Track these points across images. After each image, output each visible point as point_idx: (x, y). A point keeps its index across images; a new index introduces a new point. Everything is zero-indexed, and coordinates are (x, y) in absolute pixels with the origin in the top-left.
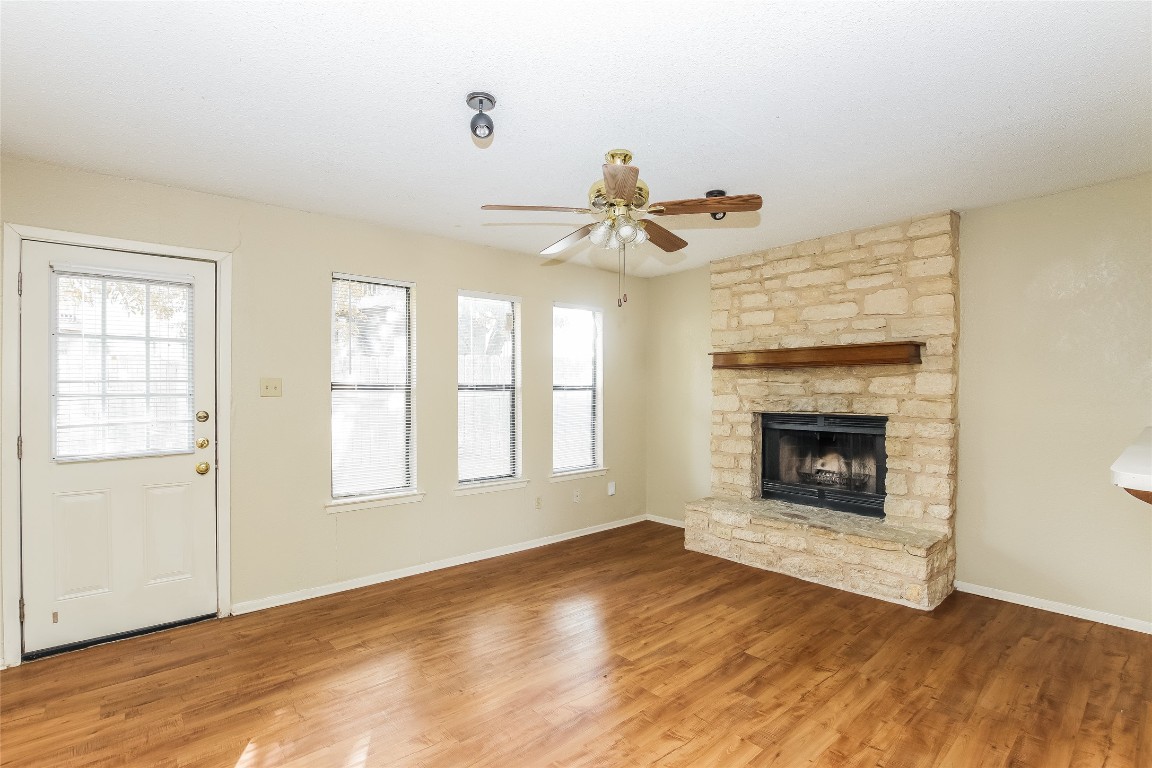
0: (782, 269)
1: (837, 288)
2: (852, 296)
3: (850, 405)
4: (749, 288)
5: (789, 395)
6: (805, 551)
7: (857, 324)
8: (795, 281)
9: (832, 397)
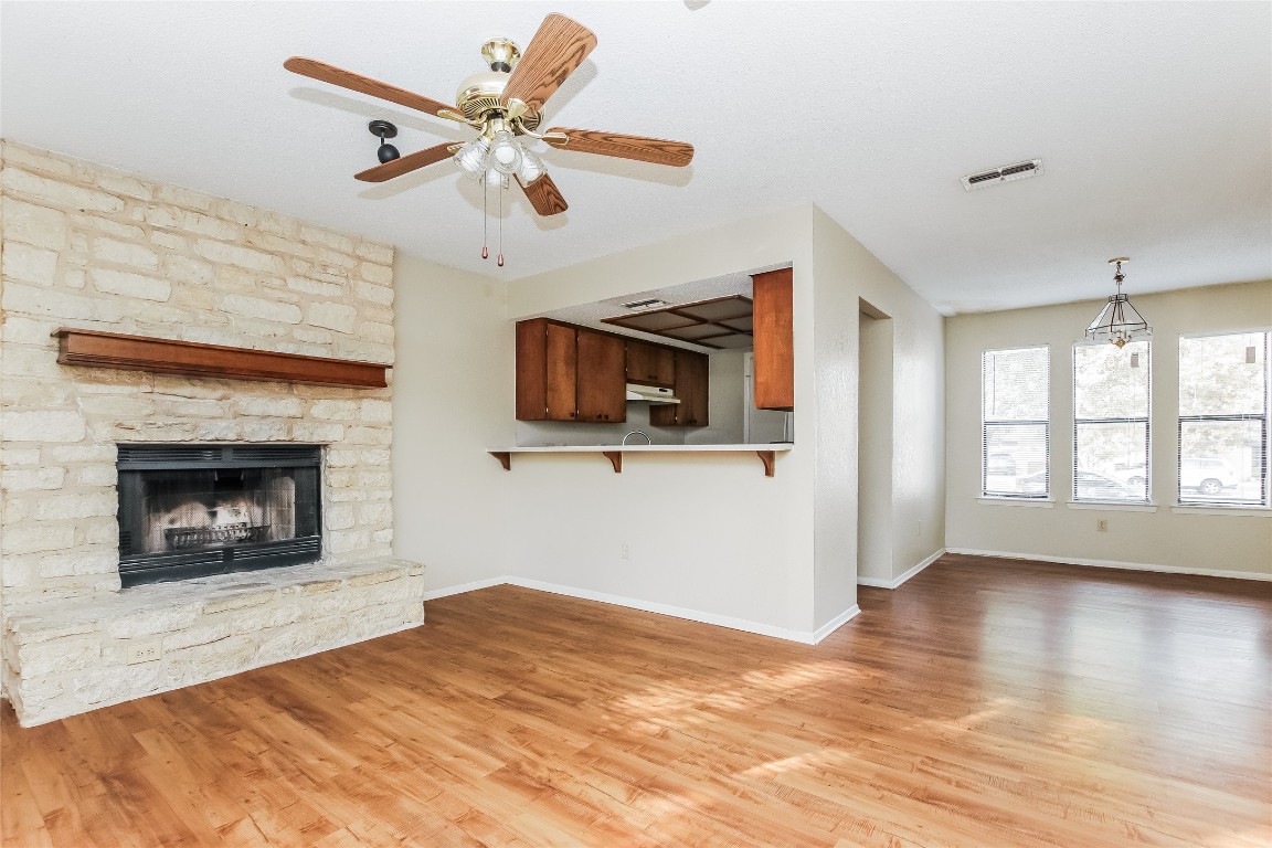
0: (190, 223)
1: (277, 282)
2: (295, 298)
3: (290, 431)
4: (117, 229)
5: (193, 416)
6: (302, 618)
7: (298, 334)
8: (215, 251)
9: (263, 422)
